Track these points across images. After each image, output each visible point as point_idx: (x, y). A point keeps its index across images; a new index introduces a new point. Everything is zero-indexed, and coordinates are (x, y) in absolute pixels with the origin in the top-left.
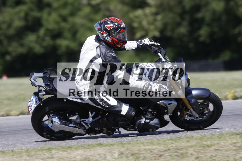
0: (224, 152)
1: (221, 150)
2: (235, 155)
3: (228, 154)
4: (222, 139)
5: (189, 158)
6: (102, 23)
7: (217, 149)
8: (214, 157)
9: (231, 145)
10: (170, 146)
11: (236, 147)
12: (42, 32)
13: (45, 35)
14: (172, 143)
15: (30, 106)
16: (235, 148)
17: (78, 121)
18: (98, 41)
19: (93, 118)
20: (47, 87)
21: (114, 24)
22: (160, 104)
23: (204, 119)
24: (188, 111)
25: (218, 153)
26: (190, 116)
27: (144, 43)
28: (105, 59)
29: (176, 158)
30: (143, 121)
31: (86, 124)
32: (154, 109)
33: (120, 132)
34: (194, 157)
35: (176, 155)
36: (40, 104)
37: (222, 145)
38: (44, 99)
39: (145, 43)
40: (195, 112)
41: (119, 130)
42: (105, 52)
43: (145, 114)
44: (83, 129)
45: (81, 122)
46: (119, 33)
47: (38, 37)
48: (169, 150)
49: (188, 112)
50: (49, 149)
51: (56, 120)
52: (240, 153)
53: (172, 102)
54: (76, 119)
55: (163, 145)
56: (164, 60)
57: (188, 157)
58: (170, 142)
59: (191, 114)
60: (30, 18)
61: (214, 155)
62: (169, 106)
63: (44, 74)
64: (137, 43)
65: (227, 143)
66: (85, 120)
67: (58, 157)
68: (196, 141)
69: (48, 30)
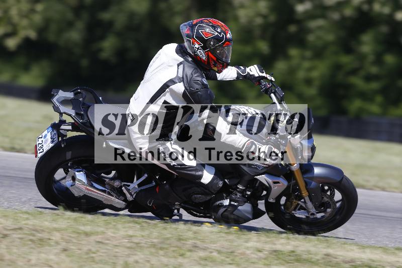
0: (110, 248)
1: (107, 244)
2: (128, 256)
3: (116, 252)
4: (111, 226)
5: (52, 248)
6: (196, 25)
7: (100, 240)
8: (94, 253)
9: (124, 238)
10: (24, 222)
11: (132, 244)
14: (27, 219)
15: (40, 145)
16: (129, 245)
17: (117, 184)
18: (182, 54)
20: (79, 118)
21: (216, 31)
22: (261, 180)
24: (300, 200)
25: (100, 247)
27: (248, 73)
28: (190, 86)
29: (30, 244)
31: (130, 192)
32: (247, 187)
34: (59, 247)
35: (31, 240)
37: (108, 236)
38: (68, 137)
39: (251, 73)
41: (179, 211)
42: (192, 74)
44: (121, 200)
45: (121, 187)
46: (221, 46)
48: (20, 229)
49: (299, 202)
51: (81, 176)
52: (135, 255)
53: (280, 180)
55: (12, 220)
57: (50, 245)
58: (26, 216)
59: (304, 206)
61: (94, 249)
62: (275, 186)
63: (75, 94)
64: (238, 72)
65: (118, 235)
66: (129, 186)
68: (68, 222)
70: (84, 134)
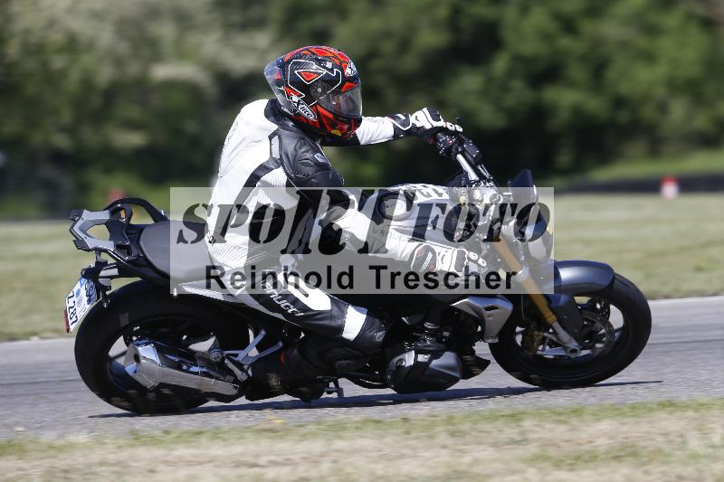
12: (500, 64)
13: (510, 73)
15: (72, 310)
17: (215, 356)
18: (275, 116)
19: (260, 347)
20: (123, 253)
21: (324, 67)
22: (461, 308)
23: (597, 353)
24: (547, 330)
26: (553, 344)
27: (414, 125)
28: (296, 171)
30: (409, 359)
31: (240, 366)
32: (442, 325)
33: (340, 391)
36: (100, 304)
38: (114, 289)
39: (418, 125)
40: (568, 332)
41: (336, 384)
42: (295, 149)
43: (417, 339)
44: (228, 381)
45: (223, 359)
46: (337, 92)
47: (490, 80)
49: (546, 334)
50: (513, 416)
51: (148, 352)
53: (498, 303)
54: (210, 350)
56: (473, 176)
59: (554, 339)
60: (465, 23)
62: (489, 316)
63: (112, 213)
64: (394, 125)
66: (236, 355)
67: (539, 439)
69: (518, 59)
70: (138, 279)
